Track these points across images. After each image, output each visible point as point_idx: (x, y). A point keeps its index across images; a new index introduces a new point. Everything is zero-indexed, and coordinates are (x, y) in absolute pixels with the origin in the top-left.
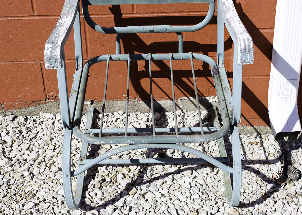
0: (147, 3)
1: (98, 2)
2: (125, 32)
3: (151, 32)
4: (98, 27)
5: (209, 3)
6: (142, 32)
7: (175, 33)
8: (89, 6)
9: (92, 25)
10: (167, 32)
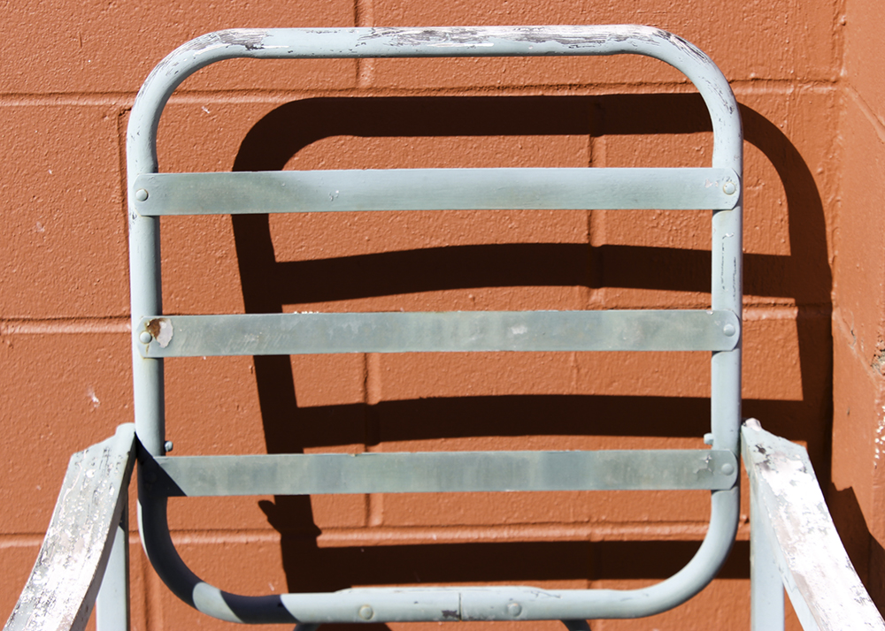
0: (435, 489)
1: (213, 483)
2: (330, 618)
3: (450, 616)
4: (208, 596)
5: (713, 491)
6: (409, 616)
7: (559, 622)
8: (172, 501)
9: (181, 582)
10: (523, 620)
